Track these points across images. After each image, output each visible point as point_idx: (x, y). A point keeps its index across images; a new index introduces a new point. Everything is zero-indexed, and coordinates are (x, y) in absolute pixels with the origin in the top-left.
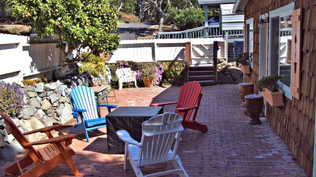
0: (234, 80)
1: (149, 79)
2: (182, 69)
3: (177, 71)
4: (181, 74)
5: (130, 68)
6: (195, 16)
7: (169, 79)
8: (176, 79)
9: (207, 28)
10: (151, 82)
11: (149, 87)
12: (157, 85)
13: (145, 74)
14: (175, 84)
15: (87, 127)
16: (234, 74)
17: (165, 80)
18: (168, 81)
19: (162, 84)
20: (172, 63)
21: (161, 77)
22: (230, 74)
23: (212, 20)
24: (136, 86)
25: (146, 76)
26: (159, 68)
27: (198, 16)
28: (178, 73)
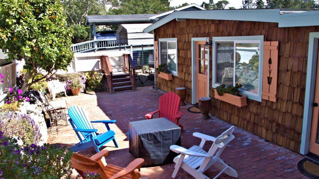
0: (143, 83)
1: (78, 88)
2: (101, 77)
3: (97, 79)
4: (101, 81)
5: (58, 80)
6: (79, 31)
7: (92, 87)
8: (98, 86)
9: (96, 42)
10: (79, 90)
11: (77, 95)
12: (82, 92)
13: (74, 84)
14: (97, 91)
15: (98, 145)
16: (142, 79)
17: (88, 88)
18: (91, 88)
19: (86, 92)
20: (91, 73)
21: (84, 86)
22: (139, 79)
23: (99, 35)
24: (66, 95)
25: (75, 86)
26: (82, 78)
27: (82, 32)
28: (98, 81)
